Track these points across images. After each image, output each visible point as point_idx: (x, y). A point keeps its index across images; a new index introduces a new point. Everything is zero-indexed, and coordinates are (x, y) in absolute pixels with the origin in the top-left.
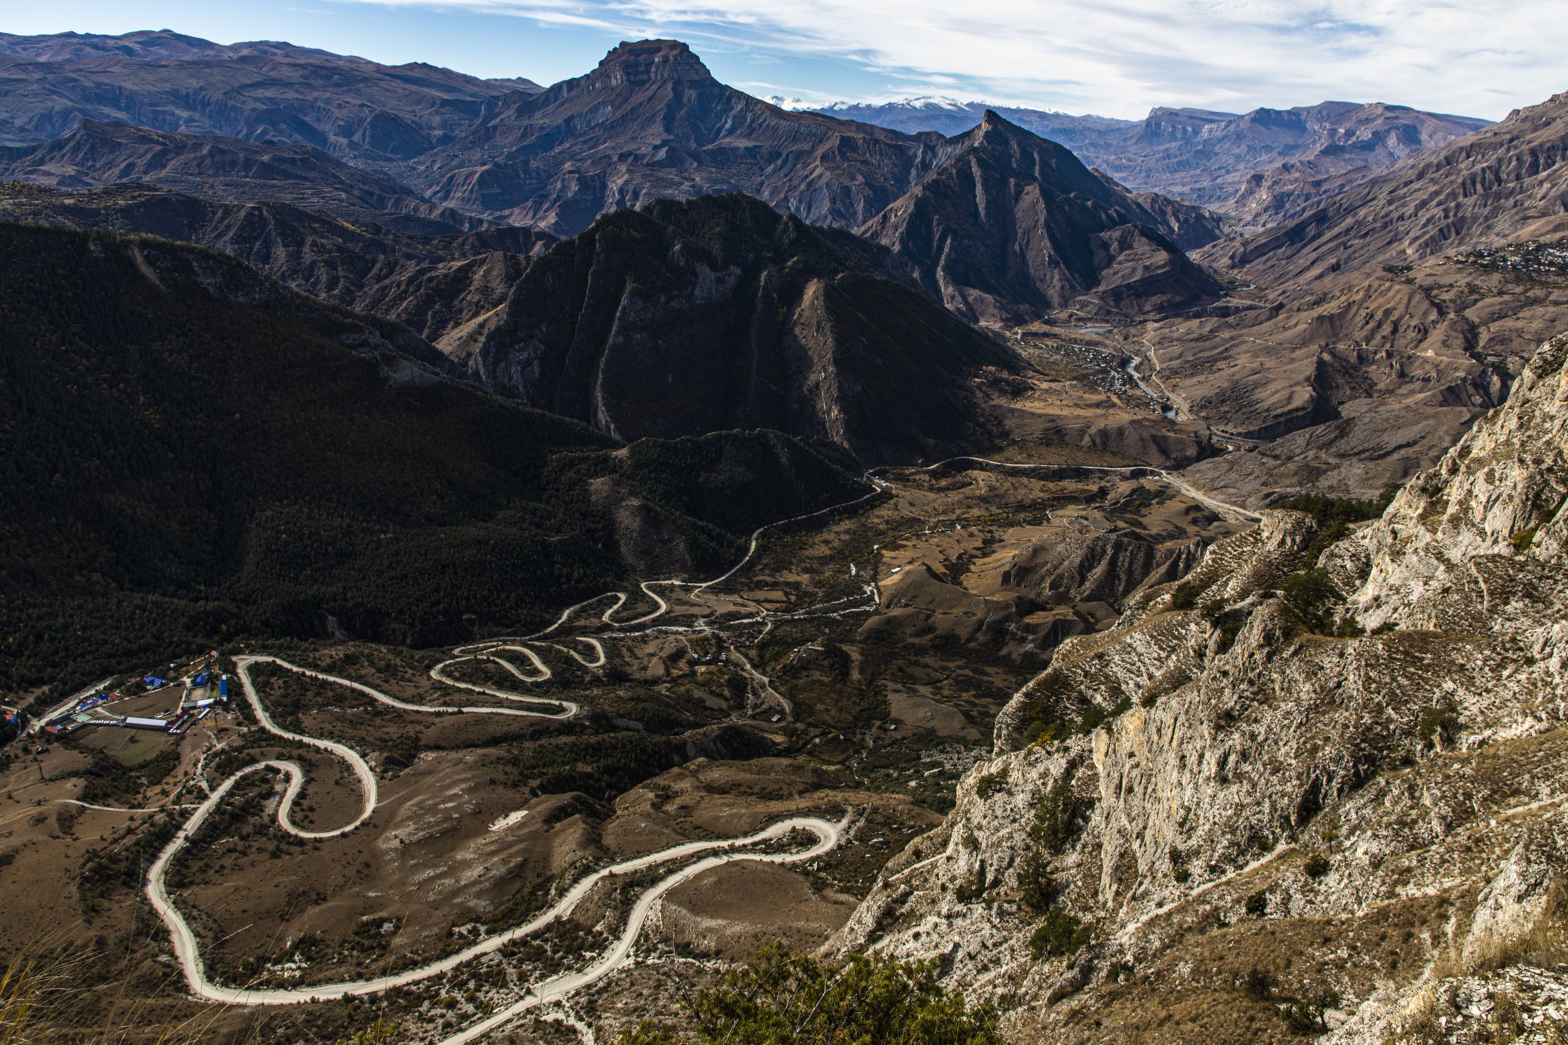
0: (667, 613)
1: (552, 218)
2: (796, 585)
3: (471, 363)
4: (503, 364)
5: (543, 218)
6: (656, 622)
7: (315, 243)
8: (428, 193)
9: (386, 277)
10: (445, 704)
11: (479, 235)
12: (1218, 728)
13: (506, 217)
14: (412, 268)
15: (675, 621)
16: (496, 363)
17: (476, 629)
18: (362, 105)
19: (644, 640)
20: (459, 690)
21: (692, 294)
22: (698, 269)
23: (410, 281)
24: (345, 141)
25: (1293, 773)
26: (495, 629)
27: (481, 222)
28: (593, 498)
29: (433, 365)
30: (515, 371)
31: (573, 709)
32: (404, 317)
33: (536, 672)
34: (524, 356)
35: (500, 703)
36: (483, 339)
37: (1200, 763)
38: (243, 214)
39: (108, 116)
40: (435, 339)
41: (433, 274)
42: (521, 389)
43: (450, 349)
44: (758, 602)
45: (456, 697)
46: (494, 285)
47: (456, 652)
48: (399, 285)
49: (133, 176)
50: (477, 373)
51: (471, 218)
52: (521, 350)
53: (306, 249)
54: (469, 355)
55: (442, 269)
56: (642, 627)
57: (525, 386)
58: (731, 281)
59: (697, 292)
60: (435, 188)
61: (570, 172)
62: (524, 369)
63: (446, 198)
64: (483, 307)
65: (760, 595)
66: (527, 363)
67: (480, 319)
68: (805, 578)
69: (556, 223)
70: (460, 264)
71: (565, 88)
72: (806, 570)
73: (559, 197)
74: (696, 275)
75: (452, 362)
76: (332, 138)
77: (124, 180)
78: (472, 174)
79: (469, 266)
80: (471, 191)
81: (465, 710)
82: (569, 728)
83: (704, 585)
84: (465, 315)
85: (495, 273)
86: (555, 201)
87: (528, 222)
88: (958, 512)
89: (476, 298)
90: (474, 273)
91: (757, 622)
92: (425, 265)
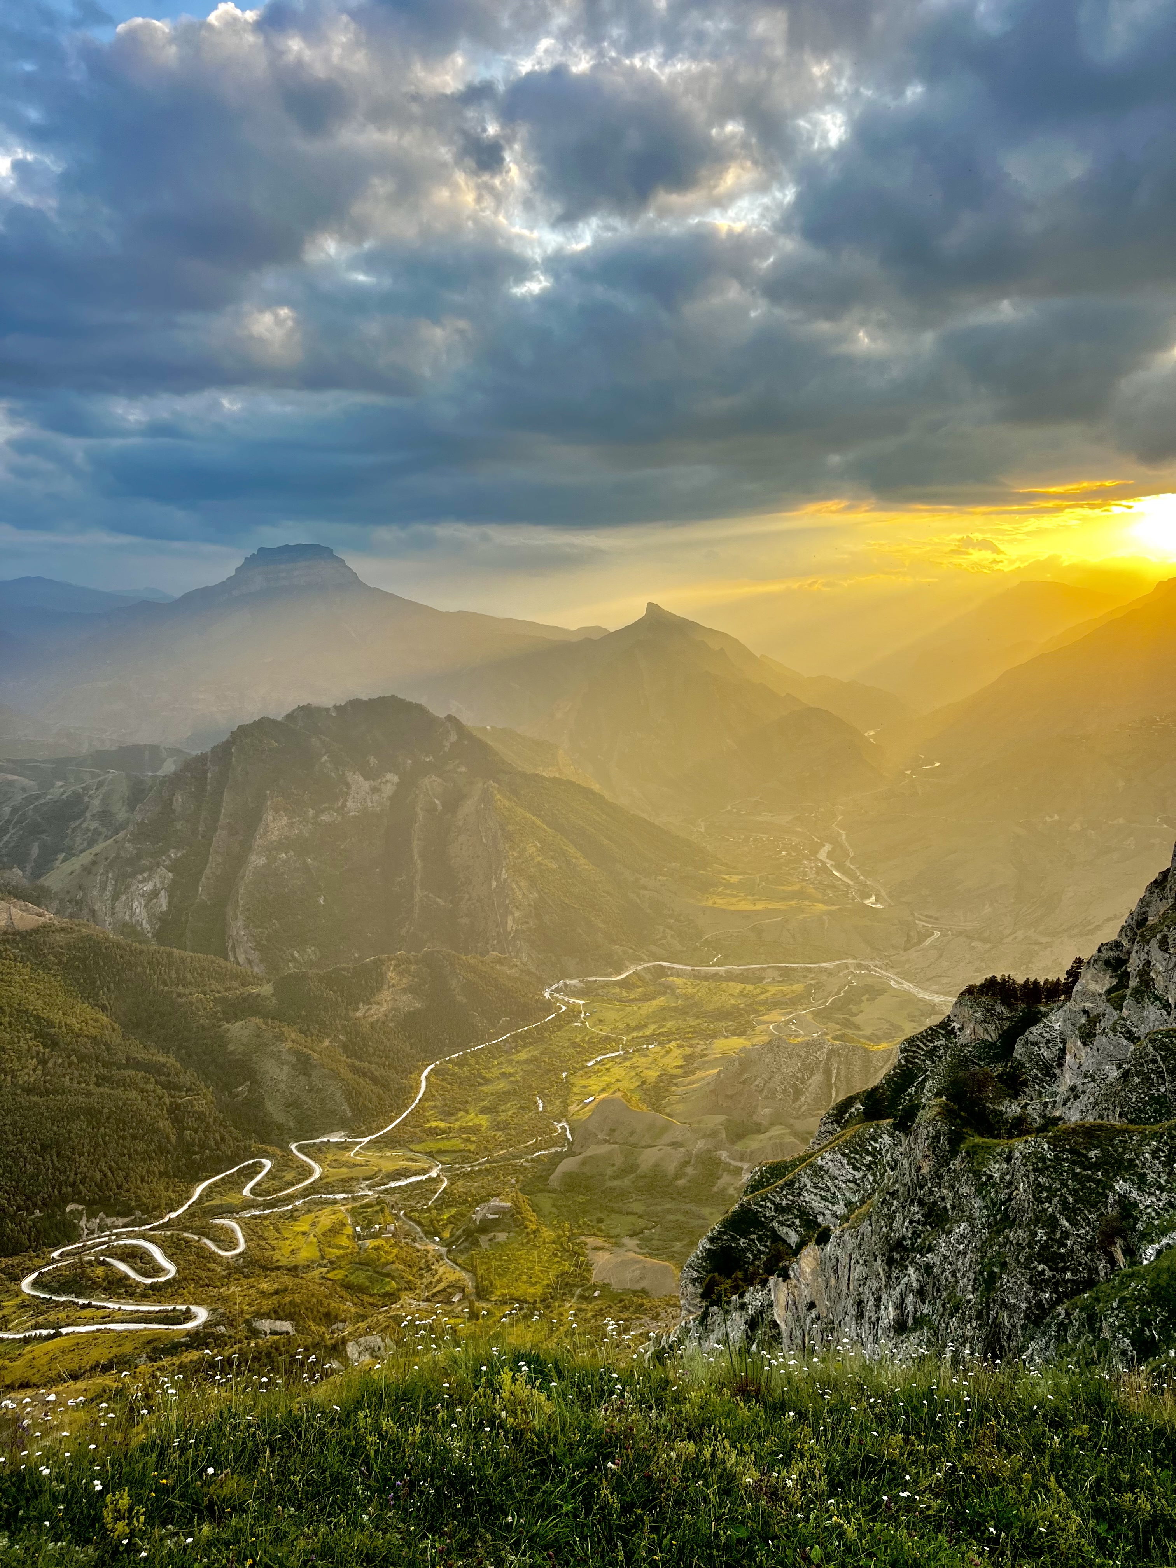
0: (321, 1179)
2: (475, 1130)
4: (123, 898)
6: (306, 1192)
10: (35, 1327)
12: (890, 1262)
13: (131, 734)
15: (330, 1188)
16: (115, 897)
17: (83, 1223)
19: (292, 1216)
20: (58, 1304)
21: (344, 805)
22: (350, 780)
25: (973, 1312)
26: (109, 1221)
28: (231, 1048)
29: (38, 905)
30: (138, 905)
31: (202, 1314)
33: (159, 1270)
34: (148, 887)
35: (109, 1318)
37: (878, 1307)
40: (41, 876)
41: (42, 800)
42: (145, 925)
43: (60, 884)
44: (430, 1154)
45: (52, 1316)
46: (114, 810)
47: (55, 1254)
52: (145, 880)
56: (290, 1199)
57: (150, 921)
58: (388, 790)
59: (349, 804)
62: (149, 901)
64: (100, 835)
65: (432, 1145)
66: (155, 894)
67: (96, 849)
68: (484, 1121)
70: (74, 788)
72: (484, 1111)
74: (348, 786)
79: (85, 790)
81: (64, 1331)
82: (197, 1340)
83: (367, 1139)
84: (80, 844)
85: (115, 796)
87: (156, 738)
88: (653, 1027)
89: (94, 825)
90: (91, 798)
91: (430, 1179)
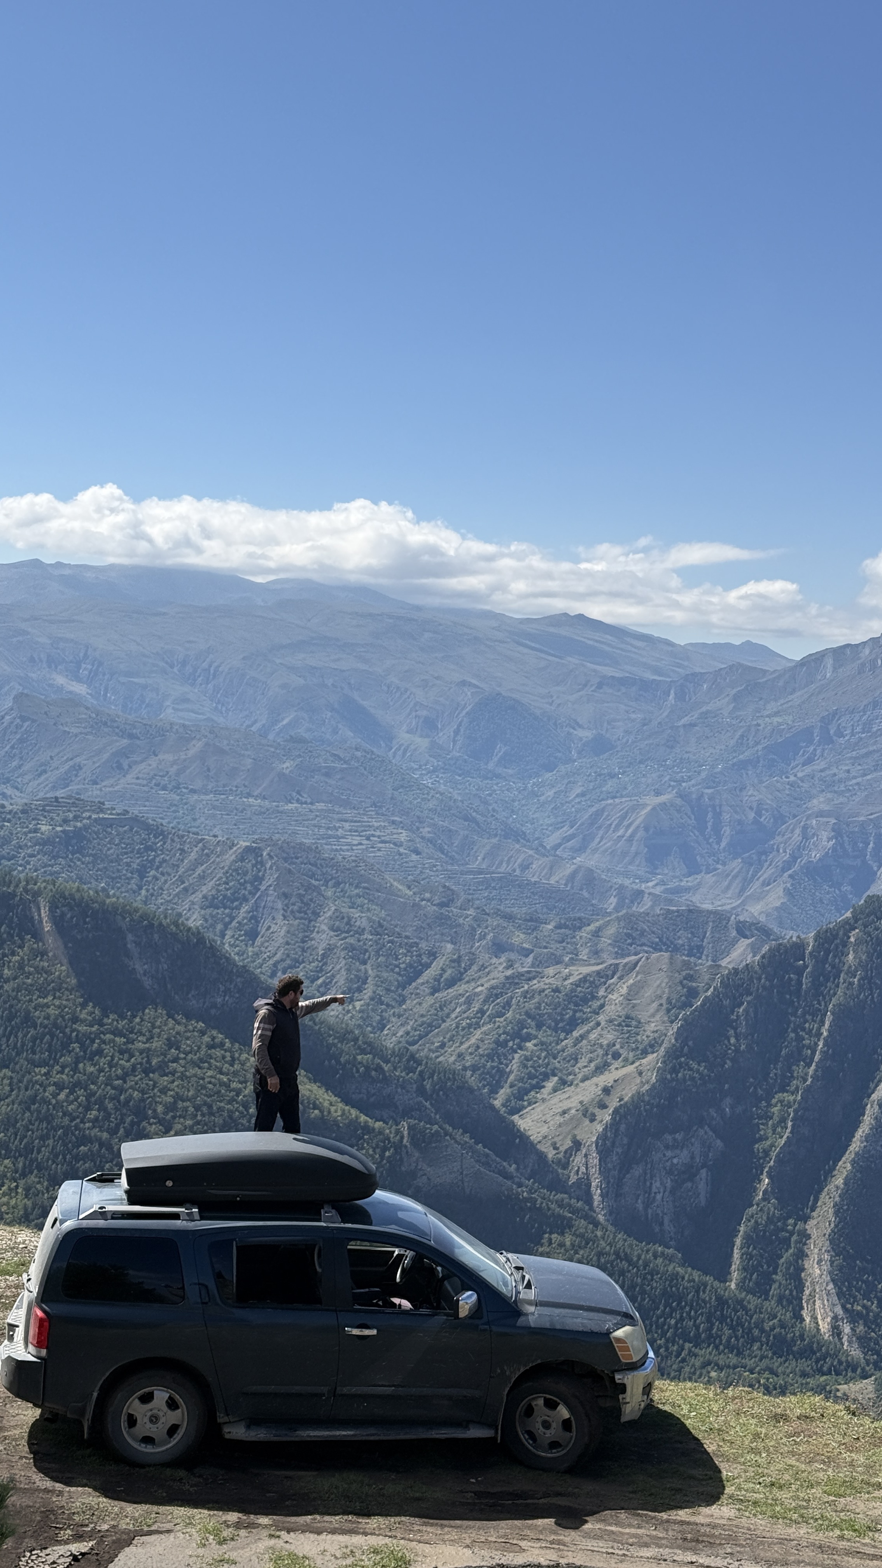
1: (775, 897)
3: (578, 1160)
4: (637, 1171)
5: (758, 898)
7: (339, 916)
8: (551, 841)
9: (451, 983)
11: (630, 920)
13: (687, 890)
14: (499, 971)
16: (625, 1167)
18: (464, 683)
23: (493, 994)
24: (422, 743)
27: (639, 893)
30: (661, 1186)
32: (469, 1061)
34: (681, 1158)
36: (606, 1116)
38: (230, 856)
39: (60, 689)
40: (516, 1111)
41: (536, 984)
42: (668, 1226)
43: (544, 1130)
46: (643, 1016)
48: (469, 1002)
49: (73, 787)
50: (584, 1185)
51: (622, 887)
52: (676, 1146)
53: (323, 924)
54: (577, 1145)
55: (551, 977)
57: (676, 1215)
60: (566, 831)
61: (821, 814)
62: (678, 1183)
63: (581, 849)
64: (616, 1056)
66: (689, 1172)
67: (606, 1079)
69: (782, 908)
70: (586, 970)
71: (829, 662)
73: (794, 858)
75: (542, 1156)
76: (404, 737)
77: (60, 793)
78: (635, 808)
79: (603, 976)
80: (630, 839)
84: (583, 1066)
85: (648, 993)
86: (787, 866)
87: (725, 903)
89: (609, 1037)
90: (610, 990)
92: (525, 965)
